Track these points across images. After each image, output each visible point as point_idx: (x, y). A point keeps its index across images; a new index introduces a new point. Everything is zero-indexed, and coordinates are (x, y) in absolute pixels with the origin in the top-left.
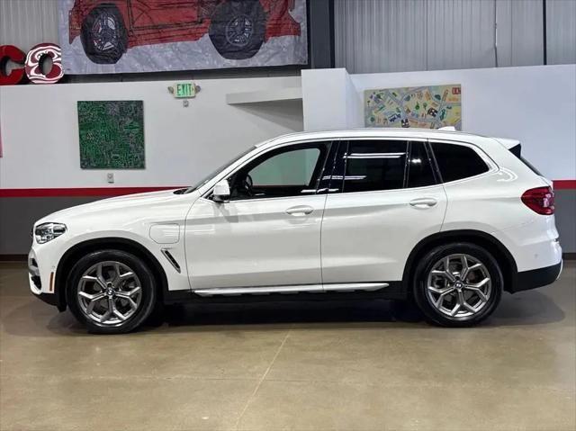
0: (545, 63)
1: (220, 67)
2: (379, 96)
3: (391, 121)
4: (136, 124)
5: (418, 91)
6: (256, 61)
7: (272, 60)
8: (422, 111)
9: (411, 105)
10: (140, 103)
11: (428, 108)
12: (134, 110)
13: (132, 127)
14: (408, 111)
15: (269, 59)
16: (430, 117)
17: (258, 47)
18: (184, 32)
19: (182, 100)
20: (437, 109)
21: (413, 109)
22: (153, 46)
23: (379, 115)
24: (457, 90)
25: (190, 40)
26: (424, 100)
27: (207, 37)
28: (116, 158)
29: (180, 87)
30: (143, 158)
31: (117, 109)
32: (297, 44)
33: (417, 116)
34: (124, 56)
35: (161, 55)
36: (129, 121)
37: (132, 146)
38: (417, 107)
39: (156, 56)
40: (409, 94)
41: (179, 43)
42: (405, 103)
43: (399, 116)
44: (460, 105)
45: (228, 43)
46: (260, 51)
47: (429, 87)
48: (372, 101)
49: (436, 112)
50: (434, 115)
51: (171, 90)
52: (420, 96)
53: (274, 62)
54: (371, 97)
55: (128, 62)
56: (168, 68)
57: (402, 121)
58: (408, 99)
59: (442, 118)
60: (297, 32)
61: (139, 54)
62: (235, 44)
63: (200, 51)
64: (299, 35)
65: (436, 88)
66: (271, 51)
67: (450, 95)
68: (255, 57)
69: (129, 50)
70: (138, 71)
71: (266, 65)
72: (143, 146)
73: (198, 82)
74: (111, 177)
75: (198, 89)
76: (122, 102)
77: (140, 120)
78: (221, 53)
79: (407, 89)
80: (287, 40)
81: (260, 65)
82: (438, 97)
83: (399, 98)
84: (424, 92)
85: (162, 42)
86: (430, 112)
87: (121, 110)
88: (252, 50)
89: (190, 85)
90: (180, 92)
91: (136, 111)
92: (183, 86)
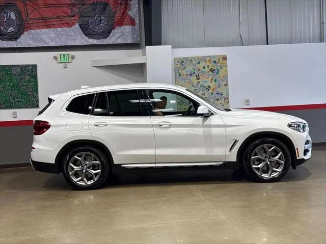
0: (268, 44)
1: (86, 44)
2: (183, 62)
3: (190, 75)
4: (32, 80)
5: (204, 59)
6: (110, 40)
7: (119, 40)
8: (207, 70)
9: (201, 66)
10: (35, 66)
11: (209, 69)
12: (31, 71)
13: (29, 81)
14: (199, 70)
15: (117, 39)
16: (211, 73)
17: (110, 33)
18: (63, 22)
19: (63, 64)
20: (215, 68)
21: (202, 69)
22: (42, 30)
23: (183, 72)
24: (225, 58)
25: (65, 26)
26: (208, 63)
27: (77, 25)
28: (19, 101)
29: (62, 56)
30: (37, 101)
31: (19, 70)
32: (133, 30)
33: (204, 72)
34: (22, 37)
35: (49, 36)
36: (27, 78)
37: (30, 93)
38: (204, 68)
39: (44, 37)
40: (199, 60)
41: (59, 29)
42: (197, 65)
43: (194, 73)
44: (227, 66)
45: (91, 29)
46: (111, 34)
47: (210, 57)
48: (179, 64)
49: (214, 70)
50: (213, 72)
51: (55, 58)
52: (205, 61)
53: (120, 41)
54: (179, 62)
55: (25, 40)
56: (52, 44)
57: (196, 76)
58: (199, 63)
59: (217, 73)
60: (132, 23)
61: (32, 35)
62: (96, 30)
63: (73, 34)
64: (135, 26)
65: (214, 57)
66: (118, 35)
67: (221, 61)
68: (108, 38)
69: (25, 33)
70: (32, 46)
71: (115, 43)
72: (37, 93)
73: (72, 53)
74: (15, 113)
75: (73, 57)
76: (22, 66)
77: (35, 77)
78: (86, 35)
79: (198, 57)
80: (127, 29)
81: (111, 43)
82: (215, 62)
83: (194, 62)
84: (207, 59)
85: (48, 28)
86: (211, 70)
87: (22, 70)
88: (106, 34)
89: (68, 55)
90: (62, 59)
91: (32, 71)
92: (64, 55)
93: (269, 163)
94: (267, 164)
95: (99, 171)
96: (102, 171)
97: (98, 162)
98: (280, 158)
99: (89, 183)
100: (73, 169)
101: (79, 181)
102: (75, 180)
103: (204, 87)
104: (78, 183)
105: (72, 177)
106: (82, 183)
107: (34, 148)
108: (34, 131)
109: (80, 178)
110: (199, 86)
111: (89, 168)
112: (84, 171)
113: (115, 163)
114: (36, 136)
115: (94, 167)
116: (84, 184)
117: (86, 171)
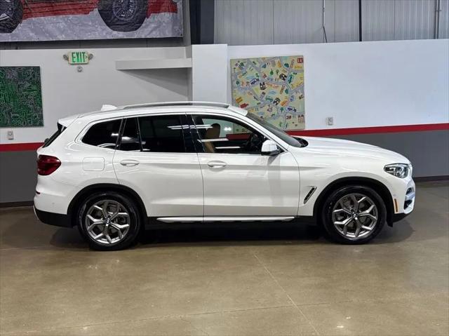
0: (361, 40)
1: (108, 37)
2: (242, 64)
3: (252, 83)
4: (34, 87)
5: (272, 61)
6: (142, 33)
7: (154, 33)
8: (275, 76)
9: (267, 71)
10: (37, 69)
11: (279, 74)
12: (31, 76)
13: (30, 90)
14: (265, 76)
15: (152, 31)
16: (281, 80)
17: (141, 22)
18: (76, 7)
19: (77, 66)
20: (286, 74)
21: (268, 74)
22: (46, 18)
23: (243, 79)
24: (301, 60)
25: (79, 13)
26: (277, 67)
27: (96, 11)
28: (15, 117)
29: (75, 55)
30: (41, 117)
31: (15, 74)
32: (175, 21)
33: (272, 80)
34: (20, 27)
35: (56, 26)
36: (27, 85)
37: (31, 106)
38: (272, 73)
39: (50, 27)
40: (265, 62)
41: (71, 17)
42: (263, 70)
43: (258, 80)
44: (303, 71)
45: (115, 17)
46: (143, 25)
47: (280, 57)
48: (237, 67)
49: (285, 76)
50: (284, 79)
51: (66, 58)
52: (274, 64)
53: (155, 35)
54: (237, 65)
55: (24, 31)
56: (62, 38)
57: (261, 84)
58: (265, 67)
59: (290, 81)
60: (174, 10)
61: (34, 24)
62: (122, 19)
63: (90, 23)
64: (176, 13)
65: (286, 58)
66: (153, 25)
67: (296, 63)
68: (138, 30)
69: (24, 21)
70: (33, 40)
71: (148, 37)
72: (41, 106)
73: (89, 51)
74: (11, 134)
75: (90, 57)
76: (20, 68)
77: (38, 83)
78: (108, 25)
79: (264, 58)
80: (166, 16)
81: (143, 37)
82: (287, 65)
83: (258, 65)
84: (277, 61)
85: (55, 14)
86: (281, 76)
87: (19, 74)
88: (137, 23)
89: (84, 53)
90: (75, 60)
91: (34, 76)
92: (77, 54)
93: (356, 219)
94: (354, 219)
95: (127, 225)
96: (131, 225)
97: (125, 214)
98: (371, 213)
99: (114, 241)
100: (92, 222)
101: (100, 238)
102: (95, 237)
103: (271, 100)
104: (99, 240)
105: (90, 233)
106: (104, 242)
107: (39, 193)
108: (39, 170)
109: (101, 235)
110: (264, 99)
111: (113, 221)
112: (107, 225)
113: (149, 215)
114: (41, 177)
115: (121, 220)
116: (107, 243)
117: (110, 225)
